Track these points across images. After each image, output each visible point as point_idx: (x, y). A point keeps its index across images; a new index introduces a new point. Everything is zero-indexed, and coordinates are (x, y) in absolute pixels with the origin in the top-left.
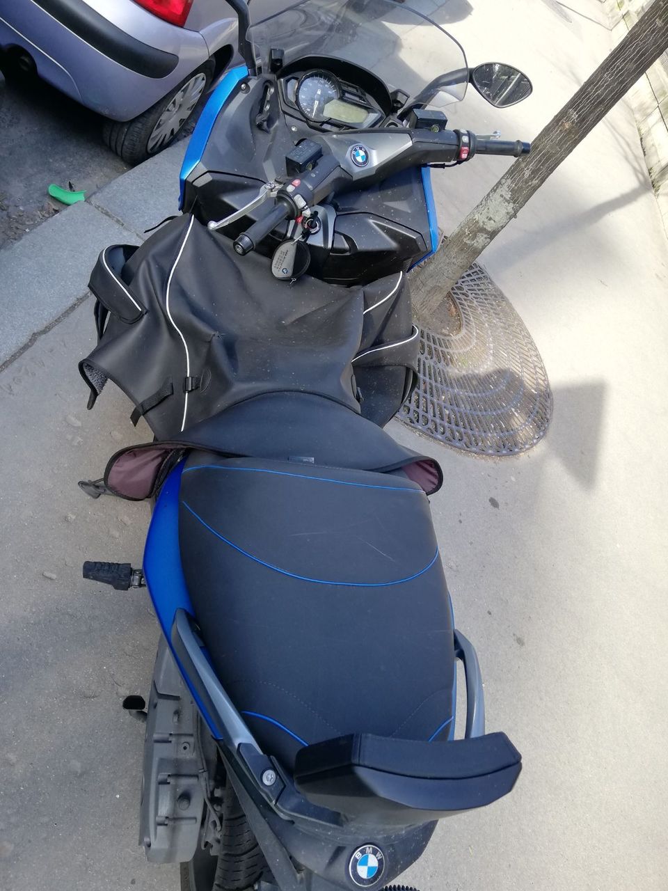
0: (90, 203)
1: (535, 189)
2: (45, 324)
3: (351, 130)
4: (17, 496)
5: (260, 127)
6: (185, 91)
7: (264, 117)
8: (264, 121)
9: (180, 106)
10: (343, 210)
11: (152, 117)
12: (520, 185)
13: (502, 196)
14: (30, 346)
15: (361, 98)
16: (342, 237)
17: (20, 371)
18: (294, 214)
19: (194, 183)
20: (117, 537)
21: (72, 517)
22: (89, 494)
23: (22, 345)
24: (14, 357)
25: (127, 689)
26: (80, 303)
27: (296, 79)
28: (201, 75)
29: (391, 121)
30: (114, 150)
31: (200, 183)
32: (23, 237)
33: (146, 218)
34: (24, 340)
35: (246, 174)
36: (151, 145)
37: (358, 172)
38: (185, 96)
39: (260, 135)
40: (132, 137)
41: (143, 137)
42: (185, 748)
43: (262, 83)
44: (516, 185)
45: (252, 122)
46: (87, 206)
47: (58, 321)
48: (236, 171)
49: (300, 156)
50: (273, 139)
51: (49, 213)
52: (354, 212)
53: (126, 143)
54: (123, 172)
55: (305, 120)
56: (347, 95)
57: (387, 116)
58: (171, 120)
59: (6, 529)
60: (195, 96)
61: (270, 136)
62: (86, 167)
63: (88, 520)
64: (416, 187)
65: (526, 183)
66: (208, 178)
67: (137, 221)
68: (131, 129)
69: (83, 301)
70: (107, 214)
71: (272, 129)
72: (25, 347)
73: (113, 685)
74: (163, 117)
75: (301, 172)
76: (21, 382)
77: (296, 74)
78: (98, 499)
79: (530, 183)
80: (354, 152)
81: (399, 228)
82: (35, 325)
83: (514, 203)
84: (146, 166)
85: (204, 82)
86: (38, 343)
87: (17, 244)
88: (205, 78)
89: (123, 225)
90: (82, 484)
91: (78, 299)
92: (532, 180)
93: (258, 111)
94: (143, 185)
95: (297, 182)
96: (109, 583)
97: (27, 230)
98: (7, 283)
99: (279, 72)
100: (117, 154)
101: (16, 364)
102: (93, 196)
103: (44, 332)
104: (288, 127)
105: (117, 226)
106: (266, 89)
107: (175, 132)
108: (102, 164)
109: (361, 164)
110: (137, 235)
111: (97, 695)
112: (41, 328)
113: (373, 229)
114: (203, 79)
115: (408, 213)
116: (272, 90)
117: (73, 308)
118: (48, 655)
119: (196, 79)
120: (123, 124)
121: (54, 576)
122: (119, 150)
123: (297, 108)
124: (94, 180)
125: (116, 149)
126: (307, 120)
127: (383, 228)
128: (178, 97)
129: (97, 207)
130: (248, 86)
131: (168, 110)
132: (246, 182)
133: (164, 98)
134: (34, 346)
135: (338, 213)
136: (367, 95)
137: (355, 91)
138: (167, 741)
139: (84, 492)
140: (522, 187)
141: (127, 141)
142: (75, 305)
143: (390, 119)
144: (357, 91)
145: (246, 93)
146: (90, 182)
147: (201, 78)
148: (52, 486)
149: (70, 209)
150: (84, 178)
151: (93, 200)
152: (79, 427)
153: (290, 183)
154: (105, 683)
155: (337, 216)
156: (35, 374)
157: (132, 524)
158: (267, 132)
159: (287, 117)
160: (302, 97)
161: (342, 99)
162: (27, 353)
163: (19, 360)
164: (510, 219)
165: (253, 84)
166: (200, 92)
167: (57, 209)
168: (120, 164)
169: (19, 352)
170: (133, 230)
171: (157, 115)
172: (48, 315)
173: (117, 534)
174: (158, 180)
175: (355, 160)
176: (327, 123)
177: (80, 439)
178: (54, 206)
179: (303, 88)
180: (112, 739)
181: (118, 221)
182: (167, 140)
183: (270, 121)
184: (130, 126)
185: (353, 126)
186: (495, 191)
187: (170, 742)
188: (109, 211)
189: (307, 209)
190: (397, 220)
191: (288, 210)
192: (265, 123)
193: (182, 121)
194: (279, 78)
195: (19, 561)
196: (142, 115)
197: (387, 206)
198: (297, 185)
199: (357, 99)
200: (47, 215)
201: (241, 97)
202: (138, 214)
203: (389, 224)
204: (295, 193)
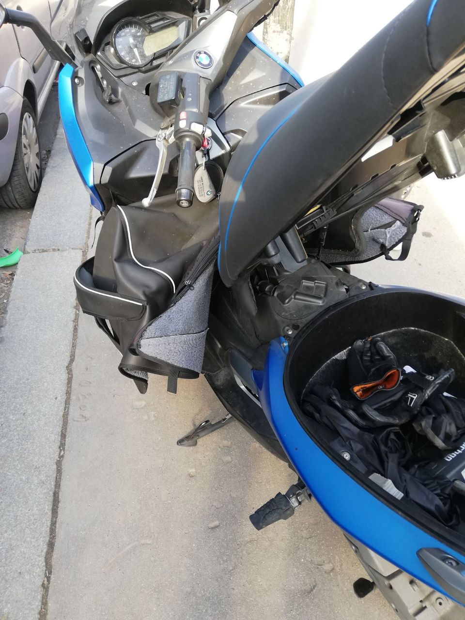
0: (28, 253)
1: (293, 8)
2: (68, 354)
3: (175, 51)
4: (148, 487)
5: (111, 102)
6: (25, 133)
7: (108, 92)
8: (111, 95)
9: (29, 145)
10: (217, 113)
11: (19, 167)
12: (281, 14)
13: (274, 32)
14: (72, 377)
15: (162, 19)
16: (232, 133)
17: (79, 400)
18: (200, 142)
19: (102, 183)
20: (230, 460)
21: (192, 471)
22: (190, 446)
23: (66, 382)
24: (68, 393)
25: (329, 563)
26: (77, 322)
27: (108, 44)
28: (26, 115)
29: (198, 19)
30: (13, 207)
31: (106, 178)
32: (8, 309)
33: (69, 234)
34: (65, 376)
35: (131, 145)
36: (32, 185)
37: (211, 73)
38: (28, 136)
39: (116, 108)
40: (17, 190)
41: (24, 184)
42: (440, 604)
43: (88, 68)
44: (278, 16)
45: (103, 102)
46: (27, 256)
47: (74, 346)
48: (122, 149)
49: (168, 93)
50: (127, 104)
51: (8, 279)
52: (225, 108)
53: (17, 197)
54: (30, 217)
55: (137, 70)
56: (153, 26)
57: (192, 17)
58: (31, 159)
59: (160, 516)
60: (33, 132)
61: (123, 103)
62: (5, 231)
63: (204, 464)
64: (254, 52)
65: (285, 9)
66: (109, 169)
67: (64, 240)
68: (13, 185)
69: (78, 319)
70: (44, 251)
71: (120, 97)
72: (70, 381)
73: (318, 568)
74: (26, 161)
75: (178, 105)
76: (86, 406)
77: (106, 41)
78: (198, 445)
79: (287, 7)
80: (197, 60)
81: (266, 93)
82: (63, 361)
83: (286, 29)
84: (40, 201)
85: (31, 118)
86: (75, 372)
87: (8, 316)
88: (30, 115)
89: (59, 250)
90: (180, 442)
91: (74, 321)
92: (287, 4)
93: (101, 91)
94: (48, 214)
95: (183, 115)
96: (279, 519)
97: (5, 301)
98: (22, 348)
99: (93, 49)
100: (16, 208)
101: (73, 397)
102: (26, 247)
103: (72, 360)
104: (129, 86)
105: (56, 253)
106: (93, 69)
107: (39, 165)
108: (13, 221)
109: (209, 65)
110: (73, 249)
111: (314, 584)
112: (68, 360)
113: (248, 109)
114: (29, 117)
115: (264, 76)
116: (98, 67)
117: (75, 329)
118: (261, 583)
119: (26, 119)
120: (5, 186)
121: (217, 523)
122: (16, 205)
123: (125, 66)
124: (17, 236)
125: (13, 205)
126: (138, 69)
127: (255, 102)
128: (24, 140)
129: (34, 251)
130: (80, 78)
131: (25, 154)
132: (135, 150)
133: (17, 148)
134: (74, 376)
135: (215, 119)
136: (166, 13)
137: (156, 18)
138: (423, 609)
139: (185, 448)
140: (284, 15)
141: (16, 194)
142: (75, 326)
143: (196, 18)
144: (158, 16)
145: (82, 85)
146: (16, 239)
147: (28, 117)
148: (163, 460)
149: (19, 265)
150: (10, 240)
151: (28, 249)
152: (145, 406)
153: (178, 120)
154: (312, 571)
155: (216, 121)
156: (90, 394)
157: (231, 443)
158: (118, 102)
159: (123, 79)
160: (122, 54)
161: (152, 31)
162: (74, 385)
163: (72, 393)
164: (290, 42)
165: (82, 74)
166: (34, 127)
167: (11, 272)
168: (22, 213)
169: (68, 387)
170: (68, 248)
171: (21, 163)
172: (65, 347)
173: (228, 458)
174: (55, 203)
175: (203, 65)
176: (154, 59)
177: (153, 413)
178: (8, 272)
179: (119, 47)
180: (351, 608)
181: (54, 250)
182: (38, 175)
183: (115, 92)
184: (10, 183)
185: (175, 45)
186: (267, 33)
187: (426, 607)
188: (43, 248)
189: (206, 129)
190: (261, 88)
191: (193, 142)
192: (113, 96)
193: (37, 154)
194: (95, 54)
195: (187, 532)
196: (13, 170)
197: (244, 84)
198: (185, 117)
199: (161, 23)
200: (9, 282)
201: (81, 90)
202: (62, 235)
203: (258, 96)
204: (189, 124)
